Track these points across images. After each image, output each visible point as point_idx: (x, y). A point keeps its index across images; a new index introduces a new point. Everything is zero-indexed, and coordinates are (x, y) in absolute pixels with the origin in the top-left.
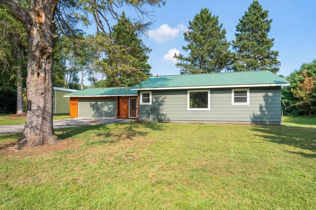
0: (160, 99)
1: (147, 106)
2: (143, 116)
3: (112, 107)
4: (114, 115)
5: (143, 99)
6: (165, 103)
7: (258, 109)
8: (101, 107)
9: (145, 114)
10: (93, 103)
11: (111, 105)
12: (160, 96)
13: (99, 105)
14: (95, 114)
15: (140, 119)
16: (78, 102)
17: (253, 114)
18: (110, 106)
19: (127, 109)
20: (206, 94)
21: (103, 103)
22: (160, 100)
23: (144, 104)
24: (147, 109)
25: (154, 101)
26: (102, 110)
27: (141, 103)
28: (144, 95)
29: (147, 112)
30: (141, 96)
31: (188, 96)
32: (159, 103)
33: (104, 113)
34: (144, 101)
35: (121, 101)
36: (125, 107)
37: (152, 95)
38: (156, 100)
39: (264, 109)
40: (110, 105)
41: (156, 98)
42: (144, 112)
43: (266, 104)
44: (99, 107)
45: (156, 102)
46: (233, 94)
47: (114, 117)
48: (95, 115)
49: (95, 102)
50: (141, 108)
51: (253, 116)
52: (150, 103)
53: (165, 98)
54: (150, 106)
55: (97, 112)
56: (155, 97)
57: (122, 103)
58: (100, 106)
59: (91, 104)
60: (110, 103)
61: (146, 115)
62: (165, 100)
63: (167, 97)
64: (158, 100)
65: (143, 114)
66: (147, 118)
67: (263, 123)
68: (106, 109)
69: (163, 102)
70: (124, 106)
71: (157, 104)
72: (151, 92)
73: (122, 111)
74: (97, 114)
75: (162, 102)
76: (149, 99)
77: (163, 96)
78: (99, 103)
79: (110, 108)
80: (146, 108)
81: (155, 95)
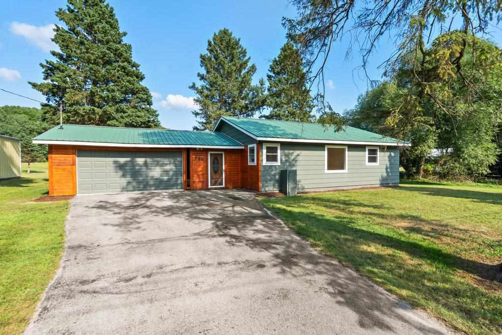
0: (292, 156)
1: (274, 168)
2: (267, 185)
3: (171, 170)
4: (175, 185)
5: (267, 156)
6: (298, 163)
7: (385, 171)
8: (144, 169)
9: (270, 181)
10: (122, 160)
11: (170, 164)
12: (292, 151)
13: (138, 165)
14: (127, 185)
15: (263, 190)
16: (77, 158)
17: (382, 176)
18: (168, 167)
19: (205, 172)
20: (343, 151)
21: (149, 160)
22: (292, 158)
23: (270, 164)
24: (273, 173)
25: (284, 159)
26: (147, 176)
27: (265, 162)
28: (269, 150)
29: (273, 177)
30: (265, 151)
31: (326, 152)
32: (291, 162)
33: (151, 183)
34: (269, 159)
35: (193, 157)
36: (200, 169)
37: (281, 150)
38: (287, 158)
39: (389, 170)
40: (166, 164)
41: (287, 156)
42: (269, 178)
43: (390, 164)
44: (140, 169)
45: (286, 161)
46: (367, 152)
47: (177, 188)
48: (130, 188)
49: (128, 159)
50: (264, 171)
51: (382, 178)
52: (279, 163)
53: (298, 155)
54: (277, 167)
55: (134, 180)
56: (284, 153)
57: (194, 162)
58: (141, 166)
59: (115, 162)
60: (166, 161)
61: (272, 182)
62: (299, 158)
63: (301, 153)
64: (289, 158)
65: (266, 182)
66: (274, 188)
67: (388, 185)
68: (156, 172)
69: (296, 161)
70: (198, 167)
71: (288, 164)
72: (279, 144)
73: (195, 175)
74: (134, 184)
75: (294, 162)
76: (276, 156)
77: (297, 152)
78: (140, 161)
79: (167, 172)
80: (272, 171)
81: (285, 150)
